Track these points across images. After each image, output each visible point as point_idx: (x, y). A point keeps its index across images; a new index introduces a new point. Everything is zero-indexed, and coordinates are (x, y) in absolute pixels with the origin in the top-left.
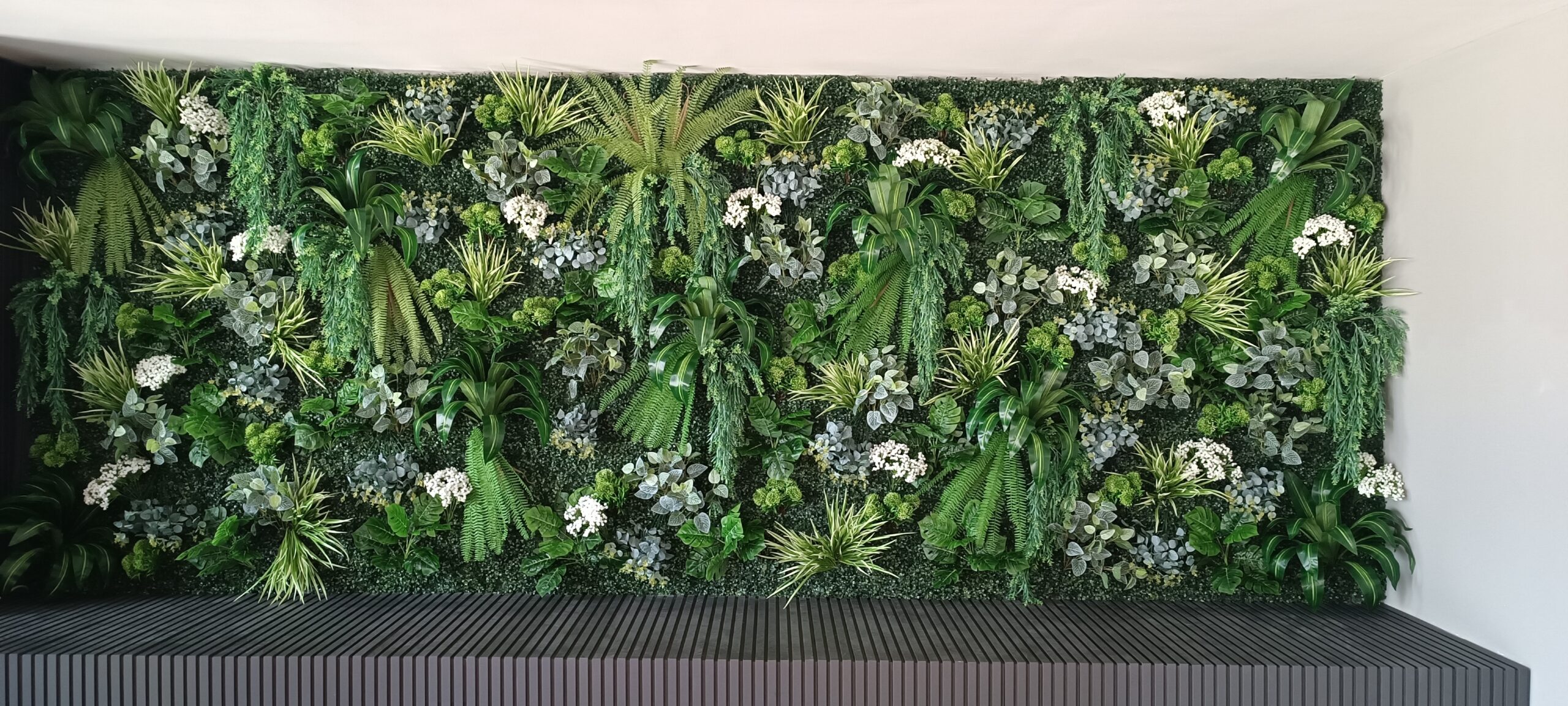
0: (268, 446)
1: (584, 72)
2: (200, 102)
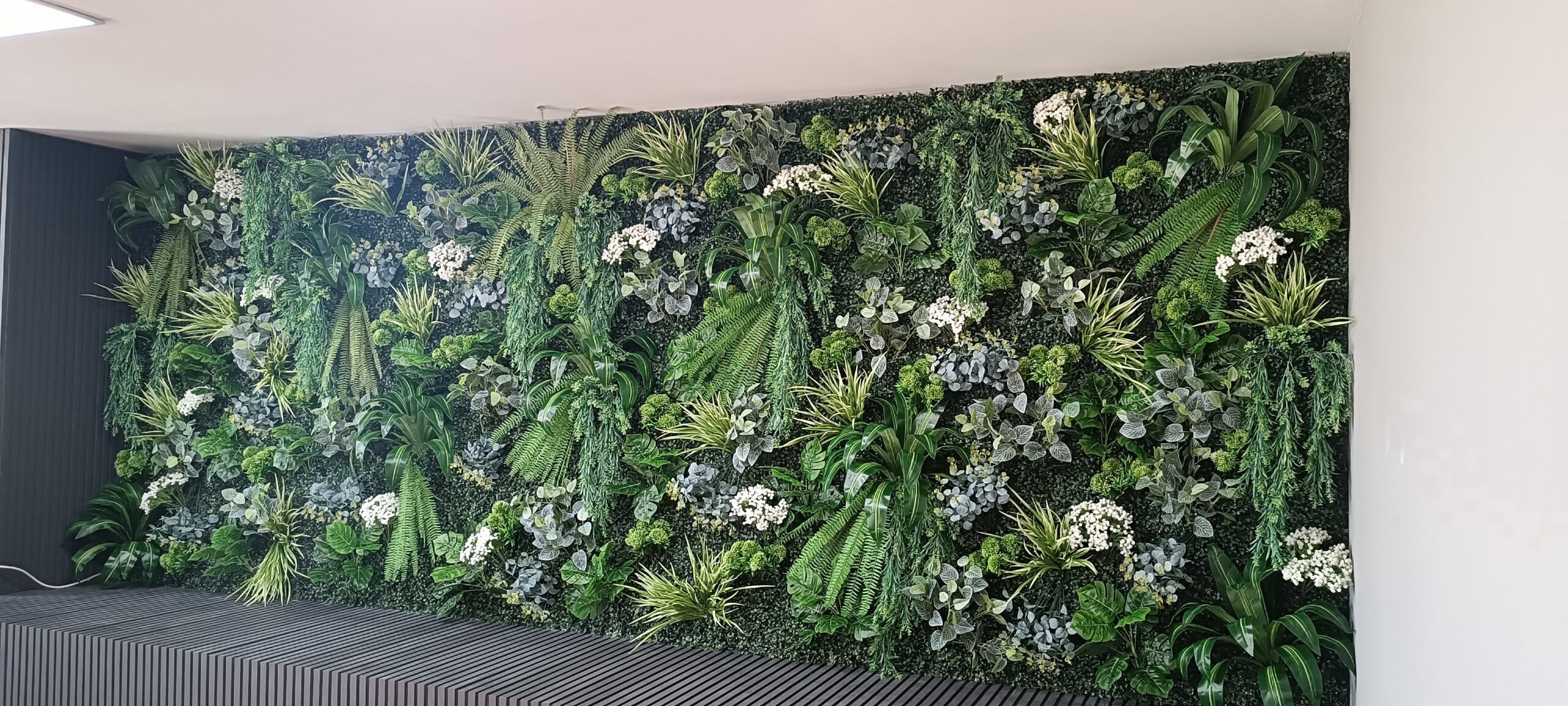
0: (258, 466)
1: (504, 122)
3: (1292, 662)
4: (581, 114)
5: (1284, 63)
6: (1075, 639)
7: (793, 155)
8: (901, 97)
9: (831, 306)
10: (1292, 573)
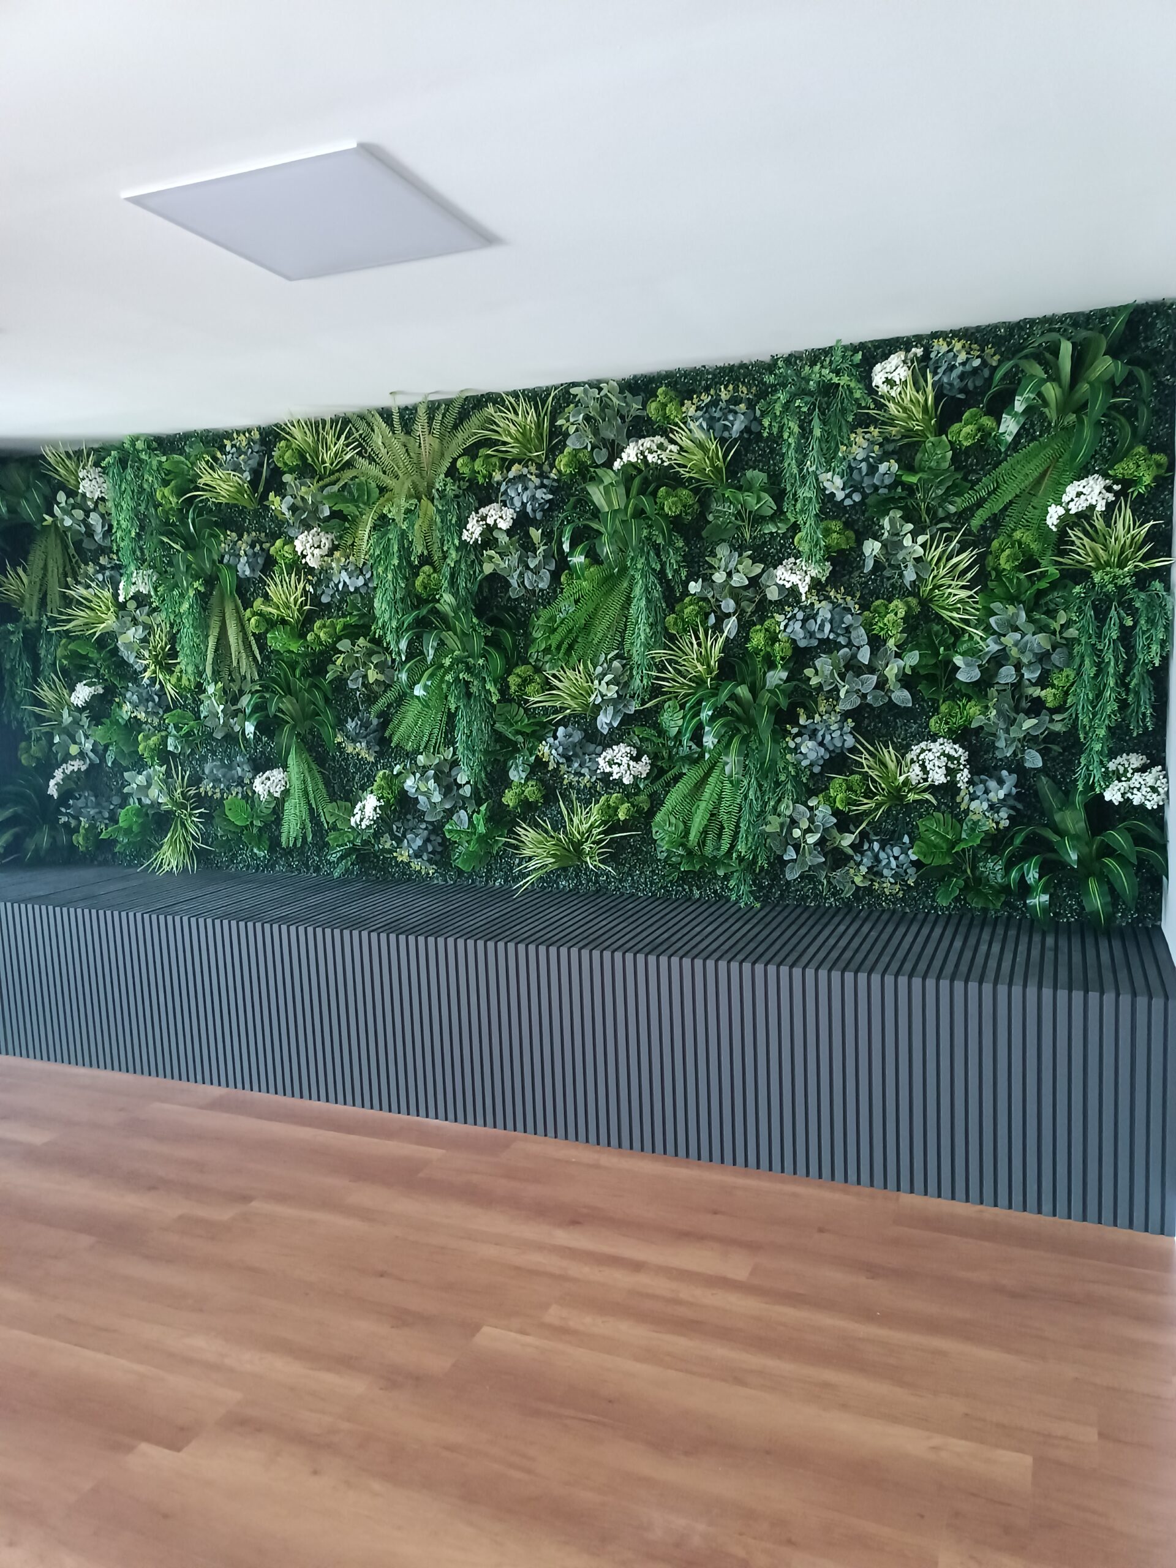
0: (153, 750)
1: (356, 410)
2: (94, 472)
3: (1111, 871)
4: (432, 398)
5: (1115, 311)
6: (917, 864)
7: (639, 428)
8: (743, 366)
9: (684, 574)
10: (1113, 794)
